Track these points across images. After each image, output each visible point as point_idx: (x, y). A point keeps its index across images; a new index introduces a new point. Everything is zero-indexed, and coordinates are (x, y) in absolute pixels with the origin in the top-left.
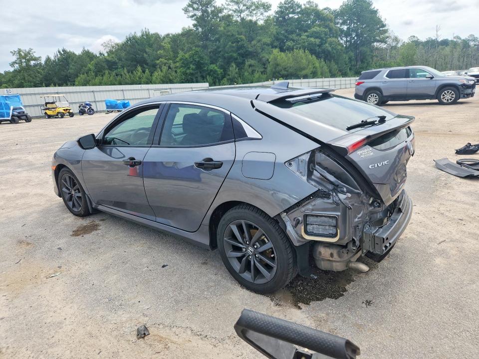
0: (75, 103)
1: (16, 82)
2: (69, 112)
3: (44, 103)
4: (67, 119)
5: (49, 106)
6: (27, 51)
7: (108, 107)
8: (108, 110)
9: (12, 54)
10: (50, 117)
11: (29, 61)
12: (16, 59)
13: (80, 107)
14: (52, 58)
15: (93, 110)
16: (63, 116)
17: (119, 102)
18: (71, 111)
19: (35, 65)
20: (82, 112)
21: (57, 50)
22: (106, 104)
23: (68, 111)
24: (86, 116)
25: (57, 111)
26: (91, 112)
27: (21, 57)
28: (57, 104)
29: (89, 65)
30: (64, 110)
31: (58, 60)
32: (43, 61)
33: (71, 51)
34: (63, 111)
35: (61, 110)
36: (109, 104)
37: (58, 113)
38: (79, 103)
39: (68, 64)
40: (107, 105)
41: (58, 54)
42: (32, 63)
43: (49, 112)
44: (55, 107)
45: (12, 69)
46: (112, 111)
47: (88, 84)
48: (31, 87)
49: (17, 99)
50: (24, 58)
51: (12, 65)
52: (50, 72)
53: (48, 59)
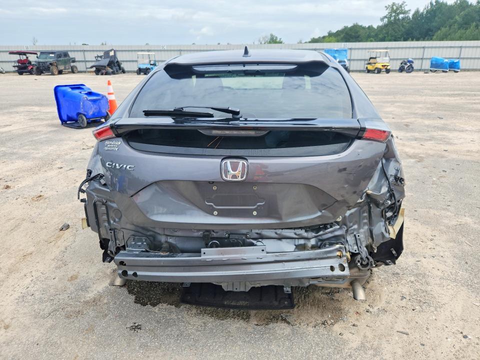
0: (397, 59)
1: (381, 36)
2: (386, 69)
3: (368, 58)
4: (384, 75)
5: (372, 61)
6: (400, 4)
7: (432, 65)
8: (432, 69)
9: (386, 8)
10: (369, 71)
11: (398, 14)
12: (387, 13)
13: (402, 63)
14: (421, 10)
15: (413, 68)
16: (379, 71)
17: (447, 60)
18: (388, 68)
19: (403, 19)
20: (401, 70)
21: (429, 2)
22: (432, 62)
23: (386, 67)
24: (404, 74)
25: (375, 67)
26: (410, 69)
27: (393, 11)
28: (378, 59)
29: (457, 17)
30: (383, 66)
31: (427, 12)
32: (410, 15)
33: (445, 1)
34: (381, 67)
35: (379, 66)
36: (434, 62)
37: (376, 68)
38: (400, 59)
39: (435, 16)
40: (432, 64)
41: (430, 5)
42: (401, 16)
43: (370, 67)
44: (375, 62)
45: (381, 24)
46: (436, 71)
47: (446, 38)
48: (390, 40)
49: (345, 52)
50: (395, 12)
51: (382, 19)
52: (413, 26)
53: (417, 12)
